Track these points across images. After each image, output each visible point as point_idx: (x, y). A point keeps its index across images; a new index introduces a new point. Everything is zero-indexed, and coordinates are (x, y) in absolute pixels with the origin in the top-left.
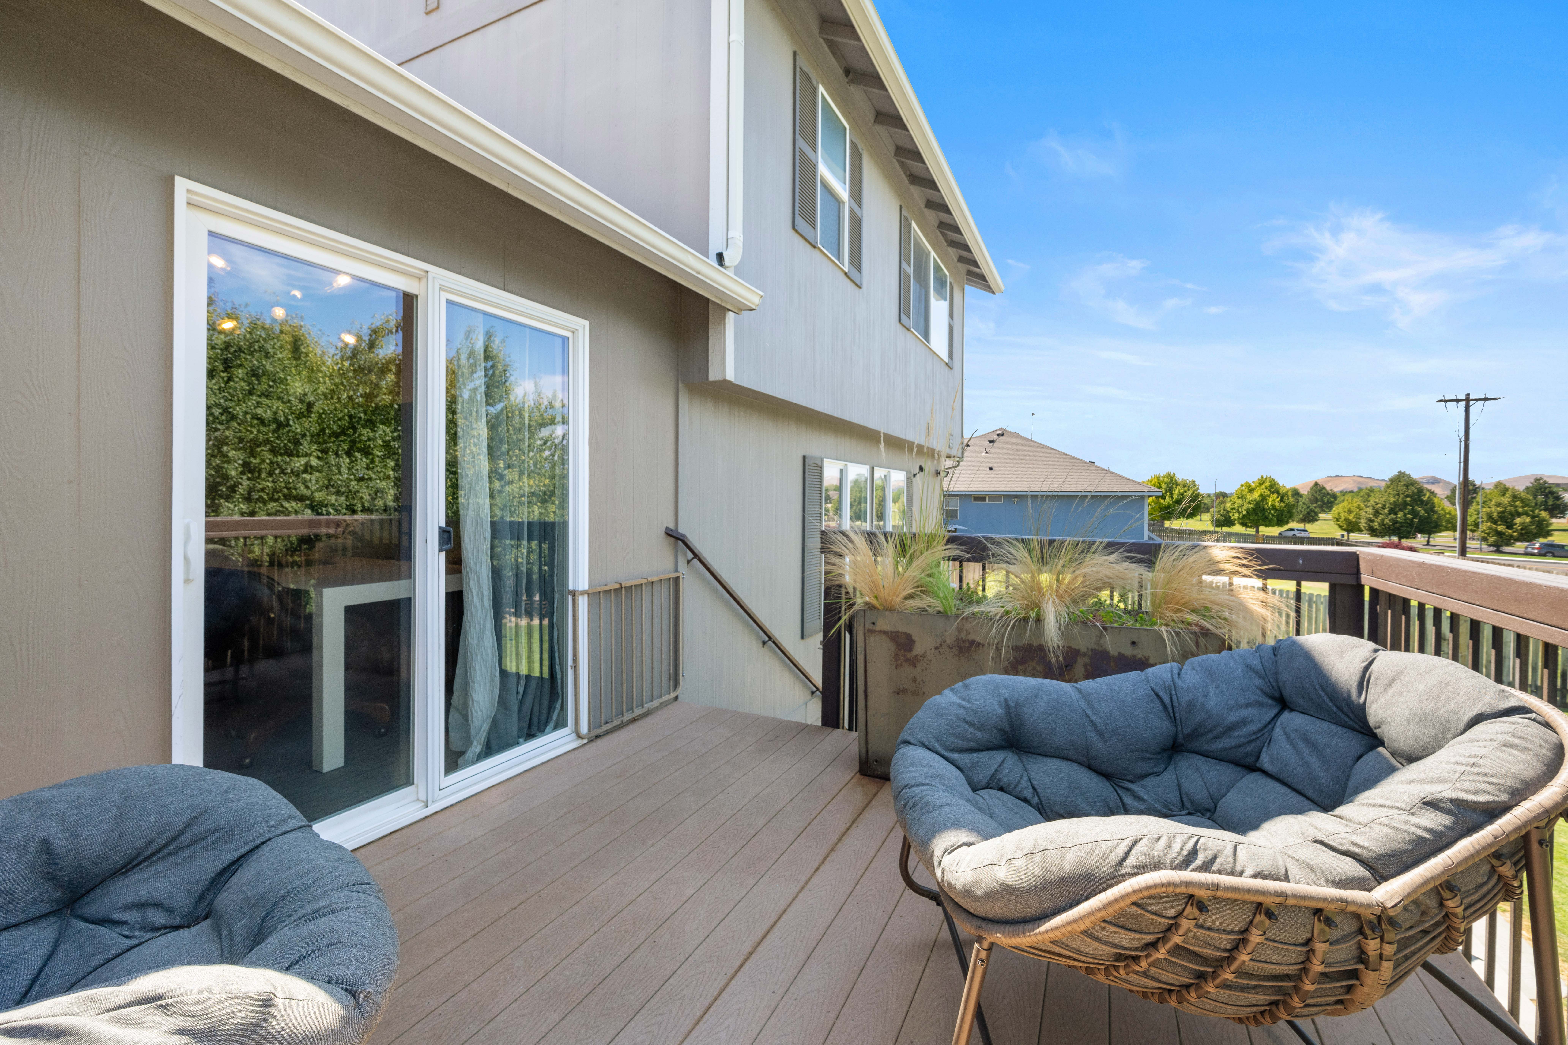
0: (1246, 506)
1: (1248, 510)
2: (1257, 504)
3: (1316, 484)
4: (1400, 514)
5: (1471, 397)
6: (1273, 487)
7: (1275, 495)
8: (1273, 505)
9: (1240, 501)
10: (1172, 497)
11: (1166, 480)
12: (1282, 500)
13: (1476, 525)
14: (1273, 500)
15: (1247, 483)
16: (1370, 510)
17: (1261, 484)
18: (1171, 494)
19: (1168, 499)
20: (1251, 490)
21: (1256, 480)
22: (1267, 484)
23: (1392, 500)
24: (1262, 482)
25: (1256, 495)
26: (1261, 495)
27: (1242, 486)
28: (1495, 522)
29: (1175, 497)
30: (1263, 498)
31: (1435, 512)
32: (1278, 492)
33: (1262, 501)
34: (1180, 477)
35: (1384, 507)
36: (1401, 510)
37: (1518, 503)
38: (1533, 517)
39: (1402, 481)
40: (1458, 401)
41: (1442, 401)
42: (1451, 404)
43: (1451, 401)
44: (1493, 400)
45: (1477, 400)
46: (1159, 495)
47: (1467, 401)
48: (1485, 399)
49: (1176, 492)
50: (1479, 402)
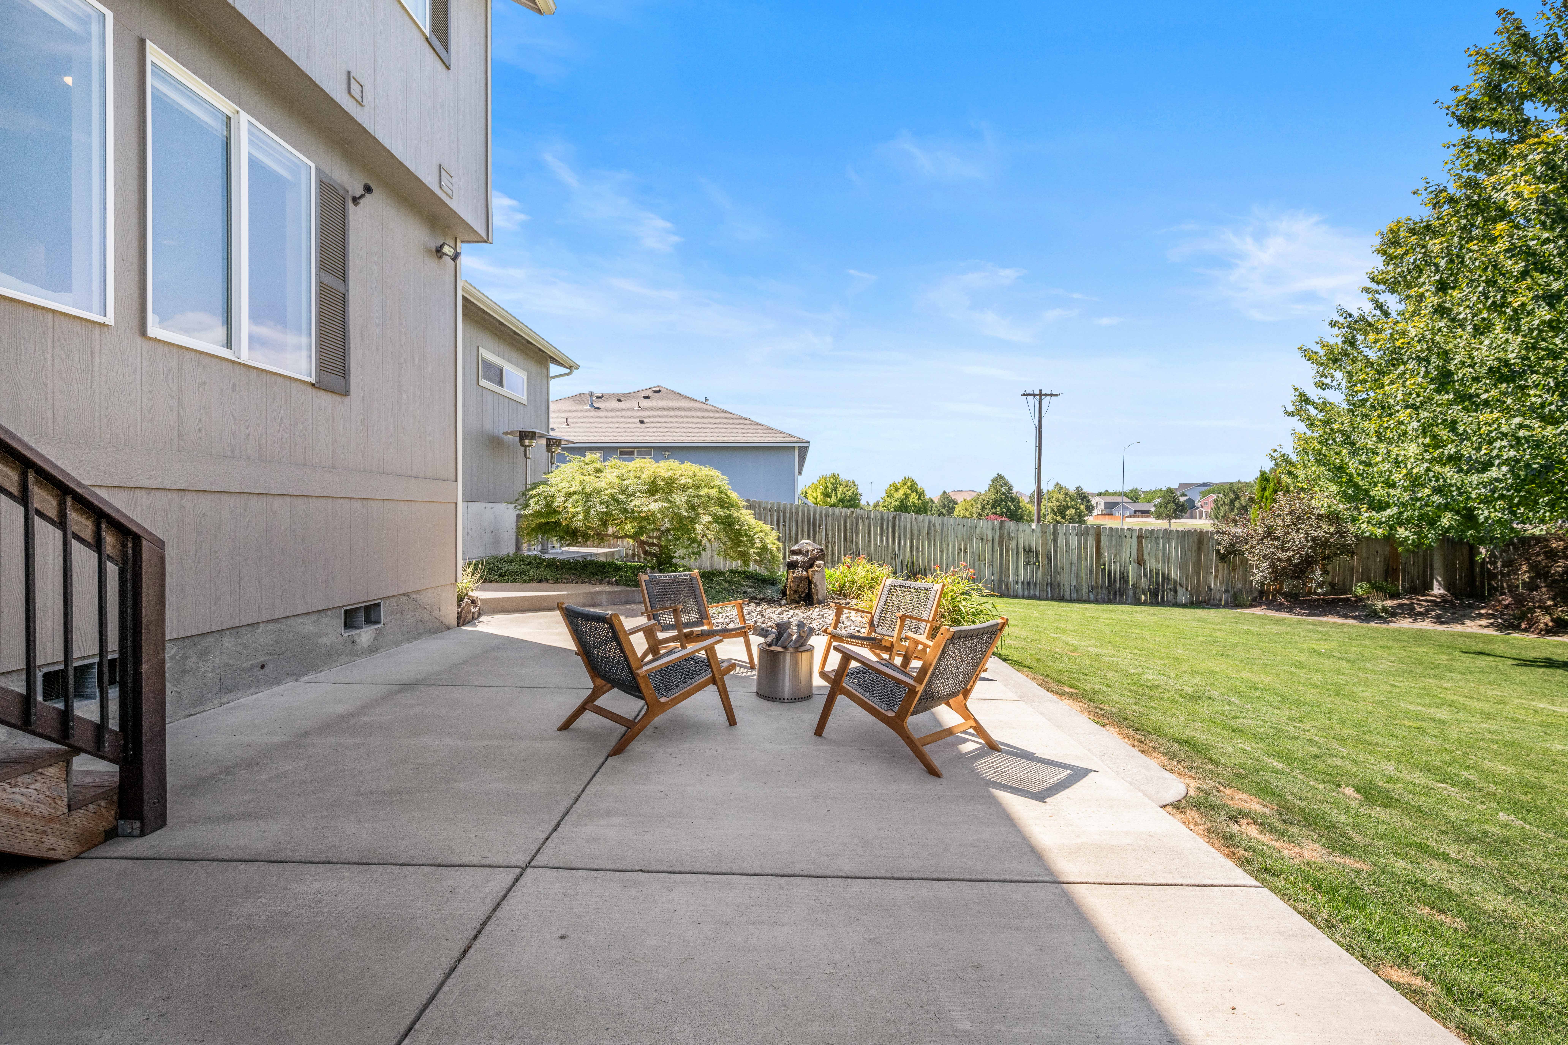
0: (894, 502)
2: (901, 500)
3: (943, 492)
4: (999, 509)
5: (1043, 392)
6: (913, 488)
7: (915, 494)
8: (913, 502)
9: (889, 500)
10: (836, 496)
11: (832, 480)
12: (919, 498)
13: (1045, 516)
14: (913, 498)
15: (894, 483)
16: (980, 506)
18: (836, 493)
19: (833, 498)
20: (897, 490)
21: (900, 481)
22: (909, 484)
23: (993, 497)
25: (900, 494)
26: (905, 494)
27: (891, 485)
28: (1055, 515)
29: (839, 496)
30: (906, 496)
31: (1020, 507)
32: (917, 492)
33: (905, 499)
34: (844, 477)
35: (988, 504)
36: (999, 505)
37: (1068, 499)
38: (1076, 509)
39: (999, 481)
40: (1034, 395)
41: (1024, 395)
42: (1030, 398)
43: (1030, 395)
44: (1056, 395)
45: (1046, 395)
46: (827, 495)
47: (1040, 395)
48: (1051, 395)
49: (840, 492)
50: (1048, 398)
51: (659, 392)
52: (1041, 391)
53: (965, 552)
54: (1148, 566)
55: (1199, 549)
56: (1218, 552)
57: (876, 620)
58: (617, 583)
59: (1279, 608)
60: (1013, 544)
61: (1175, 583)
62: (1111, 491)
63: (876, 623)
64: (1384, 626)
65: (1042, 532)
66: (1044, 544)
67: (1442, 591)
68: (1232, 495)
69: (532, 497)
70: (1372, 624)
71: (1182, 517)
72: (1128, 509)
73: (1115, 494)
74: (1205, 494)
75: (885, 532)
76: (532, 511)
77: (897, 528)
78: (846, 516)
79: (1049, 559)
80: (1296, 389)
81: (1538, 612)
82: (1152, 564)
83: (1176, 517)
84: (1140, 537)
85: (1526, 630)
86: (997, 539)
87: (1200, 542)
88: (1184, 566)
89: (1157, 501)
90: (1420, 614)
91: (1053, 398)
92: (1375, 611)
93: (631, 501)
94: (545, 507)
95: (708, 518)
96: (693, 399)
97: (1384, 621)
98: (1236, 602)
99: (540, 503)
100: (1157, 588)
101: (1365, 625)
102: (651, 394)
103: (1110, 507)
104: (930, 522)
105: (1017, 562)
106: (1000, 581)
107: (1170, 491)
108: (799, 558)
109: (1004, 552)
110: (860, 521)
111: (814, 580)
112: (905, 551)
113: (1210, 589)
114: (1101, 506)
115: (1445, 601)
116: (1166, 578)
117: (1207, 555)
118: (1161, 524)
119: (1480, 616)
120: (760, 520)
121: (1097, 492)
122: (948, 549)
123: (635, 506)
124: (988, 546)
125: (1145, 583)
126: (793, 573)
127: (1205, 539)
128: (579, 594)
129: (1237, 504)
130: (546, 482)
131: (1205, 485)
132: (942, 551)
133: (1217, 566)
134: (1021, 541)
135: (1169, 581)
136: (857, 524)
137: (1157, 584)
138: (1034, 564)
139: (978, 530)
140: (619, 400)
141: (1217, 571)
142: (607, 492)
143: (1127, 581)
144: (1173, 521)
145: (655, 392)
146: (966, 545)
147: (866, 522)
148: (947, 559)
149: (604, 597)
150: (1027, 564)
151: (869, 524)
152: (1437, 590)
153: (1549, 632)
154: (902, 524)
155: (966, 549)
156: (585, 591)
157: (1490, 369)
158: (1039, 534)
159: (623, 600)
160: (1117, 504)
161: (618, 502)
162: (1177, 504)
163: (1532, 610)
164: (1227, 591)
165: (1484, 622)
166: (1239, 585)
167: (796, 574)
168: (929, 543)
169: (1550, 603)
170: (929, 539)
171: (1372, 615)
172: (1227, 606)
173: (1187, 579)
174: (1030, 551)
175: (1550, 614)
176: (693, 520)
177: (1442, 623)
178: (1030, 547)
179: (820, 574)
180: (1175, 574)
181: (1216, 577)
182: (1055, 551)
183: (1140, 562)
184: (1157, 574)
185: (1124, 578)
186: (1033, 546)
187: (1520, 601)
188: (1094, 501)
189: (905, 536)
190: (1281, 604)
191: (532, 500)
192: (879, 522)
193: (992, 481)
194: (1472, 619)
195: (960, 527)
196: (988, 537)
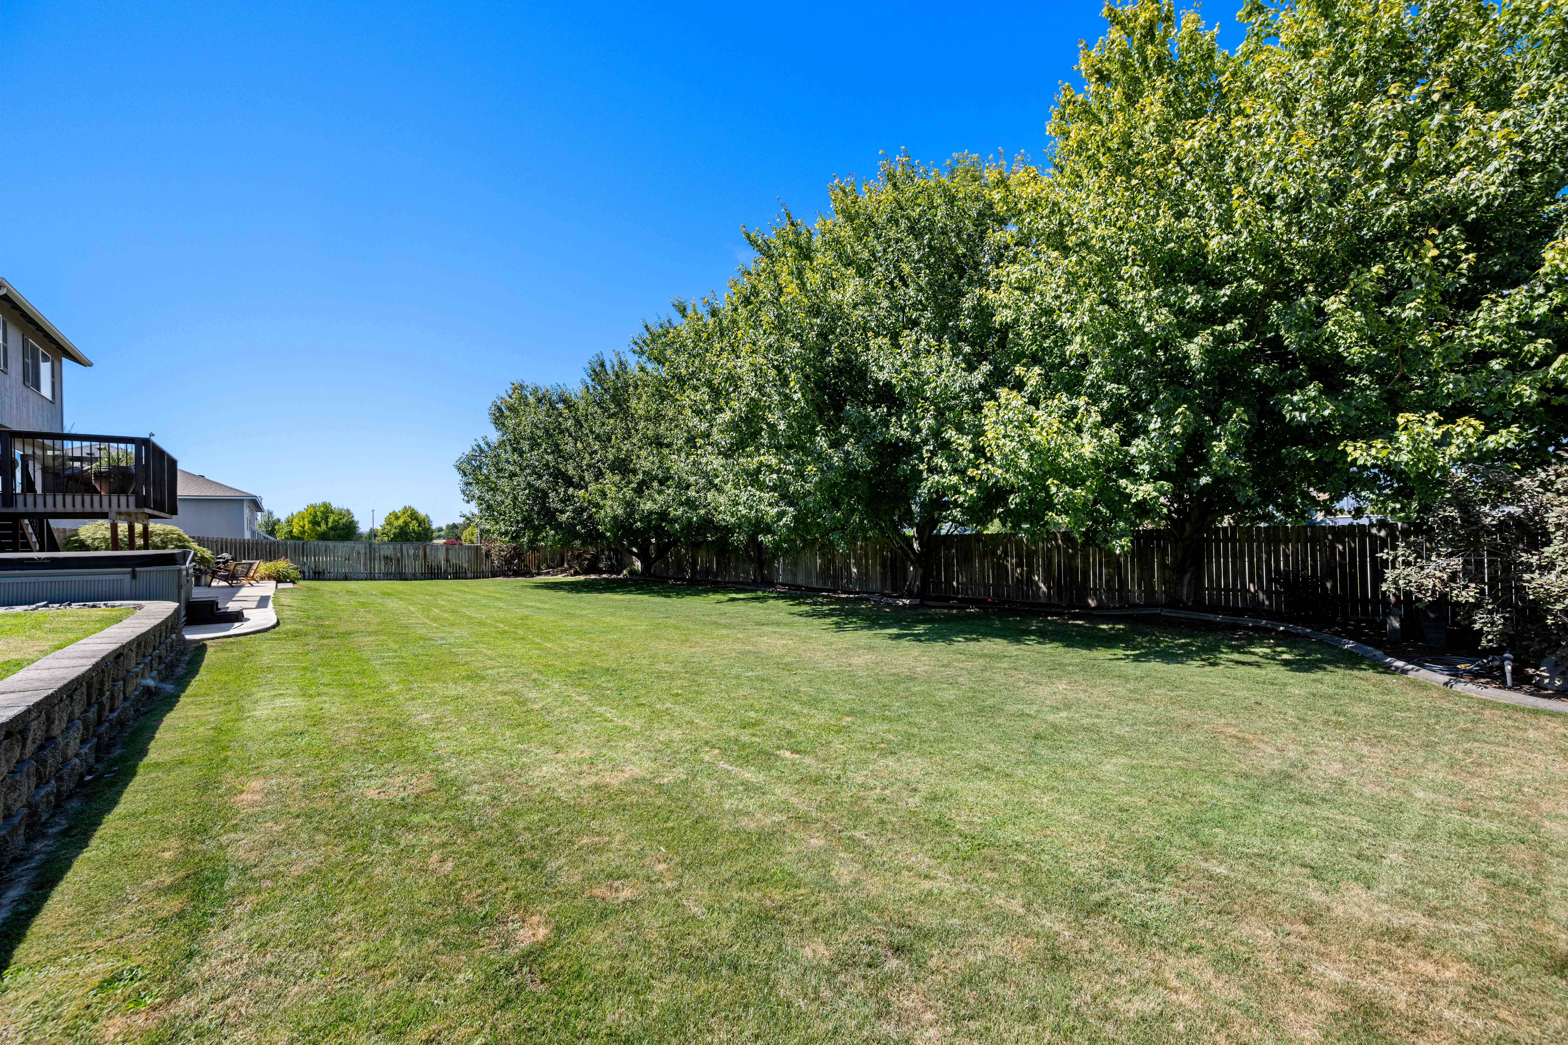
0: (393, 531)
1: (394, 534)
2: (401, 528)
9: (388, 527)
10: (327, 524)
11: (322, 509)
12: (419, 526)
14: (414, 525)
18: (327, 521)
19: (323, 527)
20: (397, 518)
24: (405, 510)
25: (401, 522)
27: (390, 516)
29: (330, 524)
30: (406, 524)
32: (417, 519)
33: (405, 526)
34: (336, 505)
46: (315, 523)
49: (331, 520)
54: (451, 562)
55: (477, 554)
59: (507, 577)
61: (465, 568)
66: (396, 554)
79: (398, 560)
84: (447, 549)
87: (477, 550)
88: (469, 561)
100: (456, 571)
113: (483, 571)
117: (481, 556)
125: (450, 569)
133: (485, 561)
135: (462, 567)
143: (440, 569)
150: (386, 564)
173: (471, 566)
180: (465, 565)
181: (485, 565)
183: (447, 560)
184: (456, 565)
190: (509, 575)
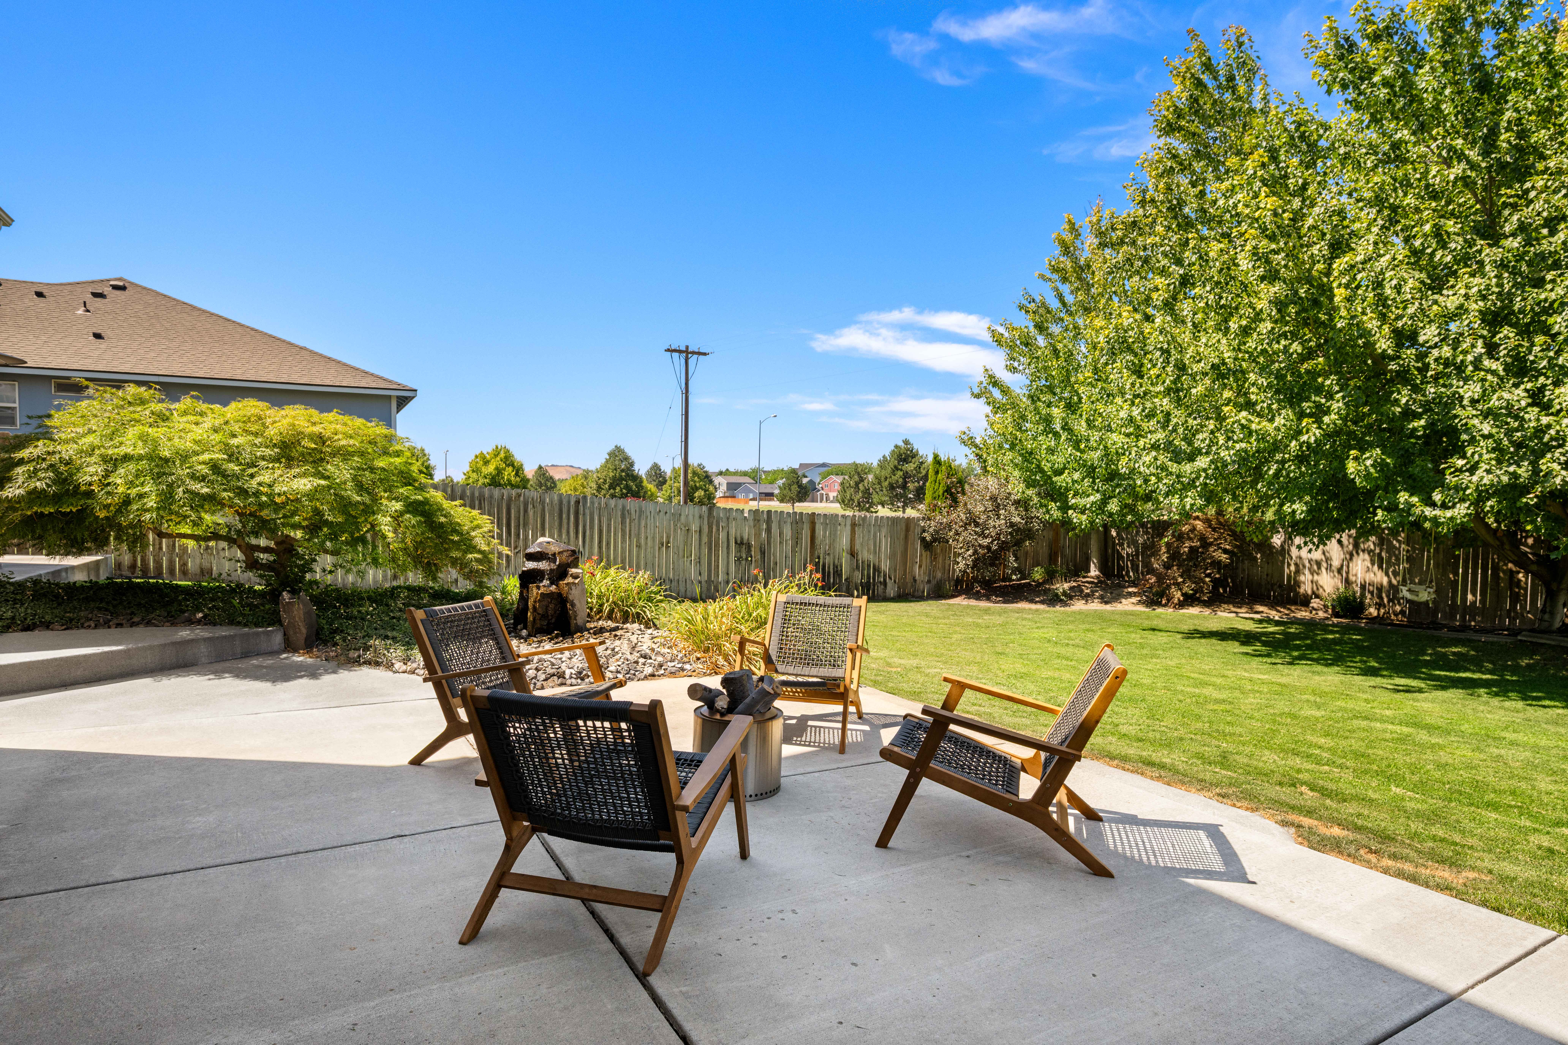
0: (481, 481)
2: (493, 478)
3: (540, 467)
4: (618, 489)
5: (690, 350)
6: (509, 460)
7: (510, 469)
8: (508, 480)
14: (508, 474)
15: (482, 453)
17: (496, 456)
20: (486, 462)
21: (490, 450)
22: (502, 455)
24: (496, 453)
25: (491, 469)
26: (497, 468)
27: (476, 457)
30: (499, 471)
33: (498, 475)
35: (604, 483)
36: (618, 484)
39: (618, 455)
40: (680, 352)
41: (668, 350)
42: (676, 355)
43: (675, 351)
44: (705, 354)
45: (694, 353)
47: (687, 353)
48: (699, 353)
50: (695, 356)
51: (123, 288)
52: (687, 347)
53: (668, 547)
54: (860, 557)
55: (906, 537)
56: (923, 539)
57: (773, 653)
58: (207, 621)
59: (978, 596)
60: (722, 536)
61: (885, 576)
62: (732, 470)
63: (774, 658)
64: (1067, 608)
65: (755, 520)
66: (758, 535)
67: (1097, 573)
68: (856, 478)
69: (21, 462)
70: (1058, 608)
71: (805, 501)
72: (751, 491)
73: (736, 473)
74: (824, 476)
75: (565, 521)
76: (21, 491)
77: (581, 517)
78: (510, 499)
79: (762, 552)
80: (986, 370)
81: (1173, 589)
82: (865, 555)
83: (800, 501)
84: (854, 525)
85: (1165, 605)
86: (706, 529)
87: (907, 529)
88: (892, 556)
89: (781, 482)
90: (1087, 595)
91: (701, 357)
92: (1057, 595)
93: (252, 476)
94: (55, 482)
95: (398, 506)
96: (194, 308)
97: (1065, 604)
98: (939, 593)
99: (41, 475)
100: (869, 582)
101: (1052, 609)
102: (107, 290)
103: (733, 488)
104: (624, 508)
105: (728, 557)
106: (709, 581)
107: (794, 471)
108: (543, 565)
109: (712, 546)
110: (530, 506)
111: (571, 597)
112: (591, 547)
113: (915, 581)
114: (724, 488)
115: (1100, 582)
116: (877, 569)
117: (913, 544)
118: (786, 508)
119: (1130, 595)
120: (473, 507)
121: (717, 471)
122: (646, 544)
123: (260, 484)
124: (695, 537)
125: (858, 577)
126: (538, 588)
127: (912, 526)
128: (151, 648)
129: (861, 486)
130: (47, 435)
131: (824, 465)
132: (639, 546)
133: (921, 555)
134: (733, 532)
135: (879, 572)
136: (526, 511)
137: (869, 577)
138: (747, 559)
139: (683, 518)
140: (40, 295)
141: (921, 560)
142: (201, 458)
143: (840, 575)
144: (797, 504)
145: (115, 287)
146: (668, 537)
147: (539, 507)
148: (645, 557)
149: (203, 649)
150: (739, 559)
151: (543, 510)
152: (1094, 572)
153: (1181, 605)
154: (588, 512)
155: (668, 542)
156: (162, 641)
157: (1213, 365)
158: (751, 523)
159: (238, 650)
160: (740, 485)
161: (225, 476)
162: (800, 486)
163: (1169, 587)
164: (929, 582)
165: (1134, 600)
166: (939, 575)
167: (542, 590)
168: (623, 536)
169: (1180, 580)
170: (623, 531)
171: (1054, 600)
172: (929, 598)
173: (895, 571)
174: (742, 543)
175: (1181, 590)
176: (369, 510)
177: (1106, 603)
178: (742, 538)
179: (579, 588)
180: (885, 566)
181: (920, 566)
182: (769, 543)
183: (853, 554)
184: (869, 566)
185: (838, 573)
186: (746, 537)
187: (1160, 578)
188: (717, 480)
189: (592, 528)
190: (978, 592)
191: (20, 470)
192: (557, 509)
193: (609, 454)
194: (1126, 597)
195: (662, 514)
196: (694, 527)
